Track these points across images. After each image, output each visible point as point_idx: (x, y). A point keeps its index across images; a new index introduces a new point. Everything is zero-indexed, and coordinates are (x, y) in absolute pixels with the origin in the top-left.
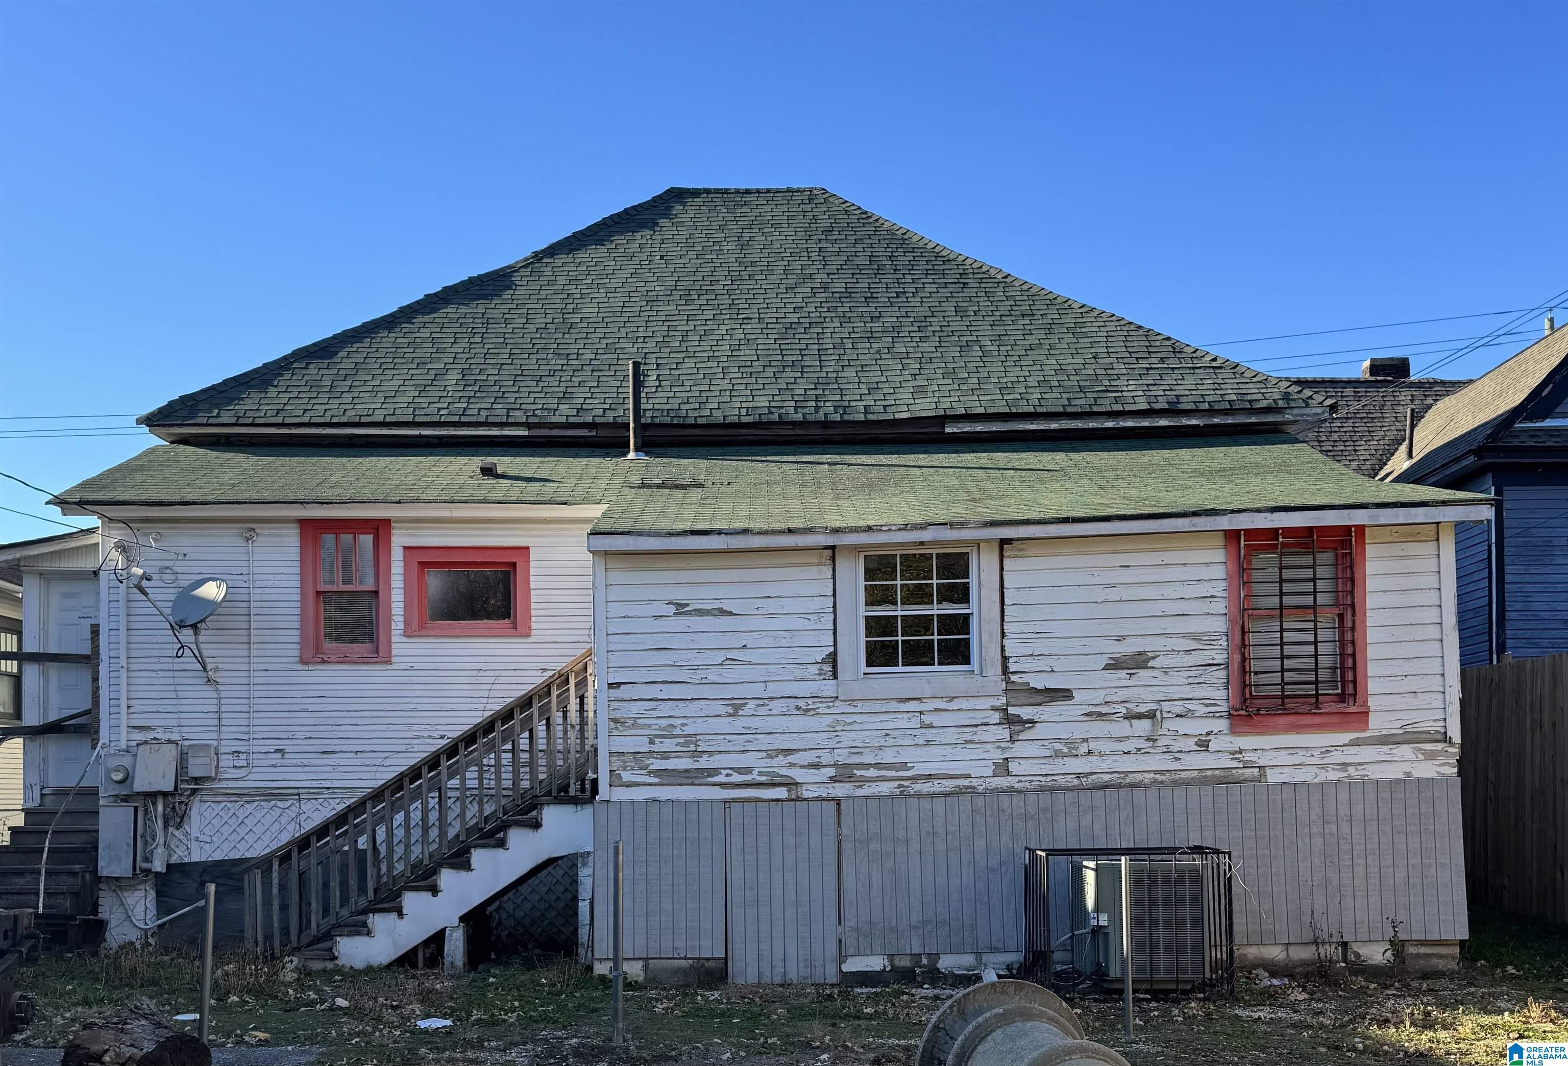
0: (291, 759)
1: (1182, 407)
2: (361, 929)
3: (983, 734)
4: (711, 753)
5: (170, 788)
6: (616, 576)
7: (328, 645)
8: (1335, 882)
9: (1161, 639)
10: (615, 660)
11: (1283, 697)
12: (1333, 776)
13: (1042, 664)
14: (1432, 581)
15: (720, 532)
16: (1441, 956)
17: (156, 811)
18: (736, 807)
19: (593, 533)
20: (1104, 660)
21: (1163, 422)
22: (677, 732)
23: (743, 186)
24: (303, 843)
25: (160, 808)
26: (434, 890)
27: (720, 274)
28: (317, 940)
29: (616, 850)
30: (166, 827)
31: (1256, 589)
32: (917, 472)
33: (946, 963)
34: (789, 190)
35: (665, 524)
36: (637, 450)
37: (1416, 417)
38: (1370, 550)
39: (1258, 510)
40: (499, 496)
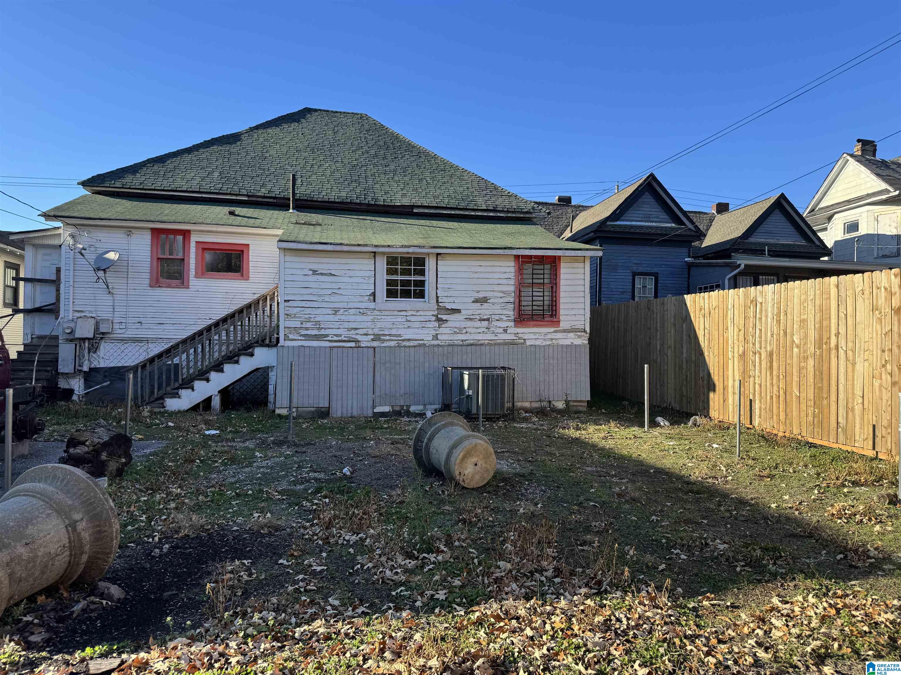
0: (145, 326)
1: (498, 209)
2: (176, 395)
3: (429, 325)
4: (325, 329)
5: (92, 336)
6: (288, 258)
7: (161, 280)
8: (547, 380)
9: (492, 293)
10: (288, 291)
11: (532, 315)
12: (548, 343)
13: (451, 300)
14: (582, 276)
15: (331, 244)
16: (581, 406)
17: (85, 345)
18: (335, 350)
19: (280, 241)
20: (473, 299)
21: (491, 214)
22: (312, 320)
23: (334, 110)
24: (152, 360)
25: (87, 345)
26: (208, 380)
27: (326, 143)
28: (157, 399)
29: (291, 364)
30: (89, 353)
31: (525, 276)
32: (404, 226)
33: (413, 409)
34: (352, 113)
35: (308, 239)
36: (293, 209)
37: (574, 218)
38: (562, 265)
39: (526, 249)
40: (237, 224)
